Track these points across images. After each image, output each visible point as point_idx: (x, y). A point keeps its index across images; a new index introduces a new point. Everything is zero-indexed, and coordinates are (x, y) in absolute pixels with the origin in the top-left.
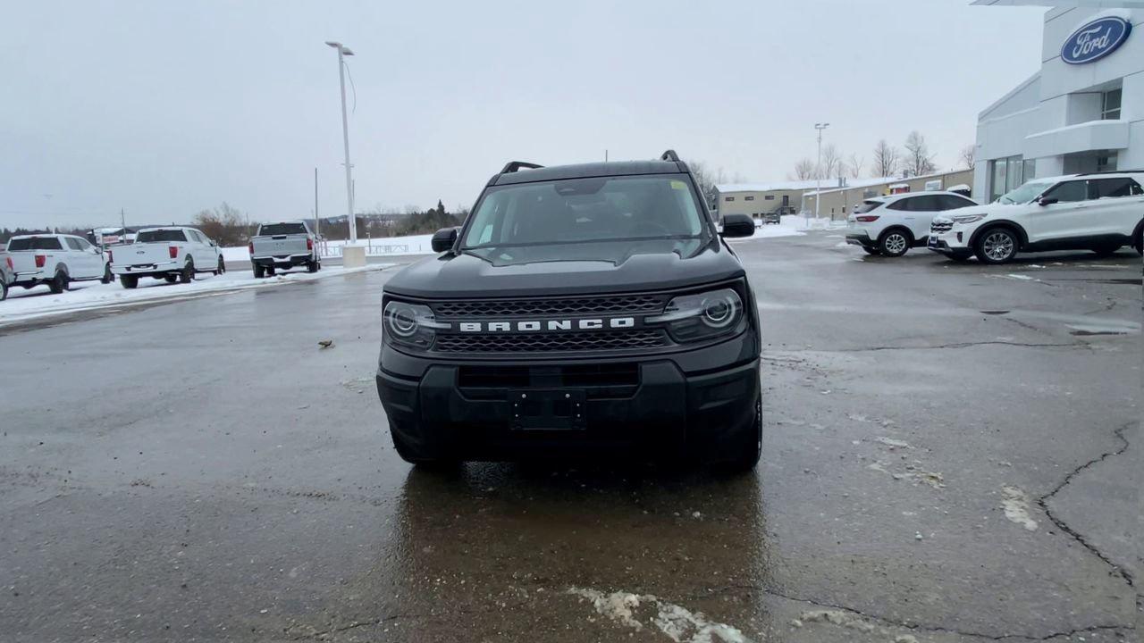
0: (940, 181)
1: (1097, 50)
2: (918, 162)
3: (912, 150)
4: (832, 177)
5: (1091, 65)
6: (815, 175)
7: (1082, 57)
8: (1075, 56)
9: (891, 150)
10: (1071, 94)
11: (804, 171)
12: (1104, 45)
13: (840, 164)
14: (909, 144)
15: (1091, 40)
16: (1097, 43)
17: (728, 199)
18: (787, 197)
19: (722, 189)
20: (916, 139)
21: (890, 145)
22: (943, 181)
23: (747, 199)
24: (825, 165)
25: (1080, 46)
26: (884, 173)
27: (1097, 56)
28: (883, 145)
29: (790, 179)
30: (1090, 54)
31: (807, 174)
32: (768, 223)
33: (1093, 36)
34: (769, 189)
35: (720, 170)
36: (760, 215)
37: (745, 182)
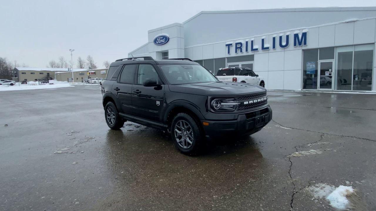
0: (105, 71)
1: (162, 43)
2: (91, 65)
3: (89, 61)
4: (63, 67)
5: (161, 46)
6: (57, 66)
7: (159, 43)
8: (157, 43)
9: (82, 61)
10: (156, 52)
11: (53, 65)
12: (164, 42)
13: (66, 63)
14: (88, 59)
15: (161, 40)
16: (162, 41)
17: (23, 73)
18: (49, 73)
19: (20, 69)
20: (90, 58)
21: (82, 59)
22: (106, 71)
23: (32, 73)
24: (60, 63)
25: (158, 41)
26: (81, 67)
27: (162, 44)
28: (80, 59)
29: (48, 67)
30: (160, 43)
31: (54, 66)
32: (44, 83)
33: (161, 39)
34: (41, 70)
35: (15, 62)
36: (38, 80)
37: (28, 67)
